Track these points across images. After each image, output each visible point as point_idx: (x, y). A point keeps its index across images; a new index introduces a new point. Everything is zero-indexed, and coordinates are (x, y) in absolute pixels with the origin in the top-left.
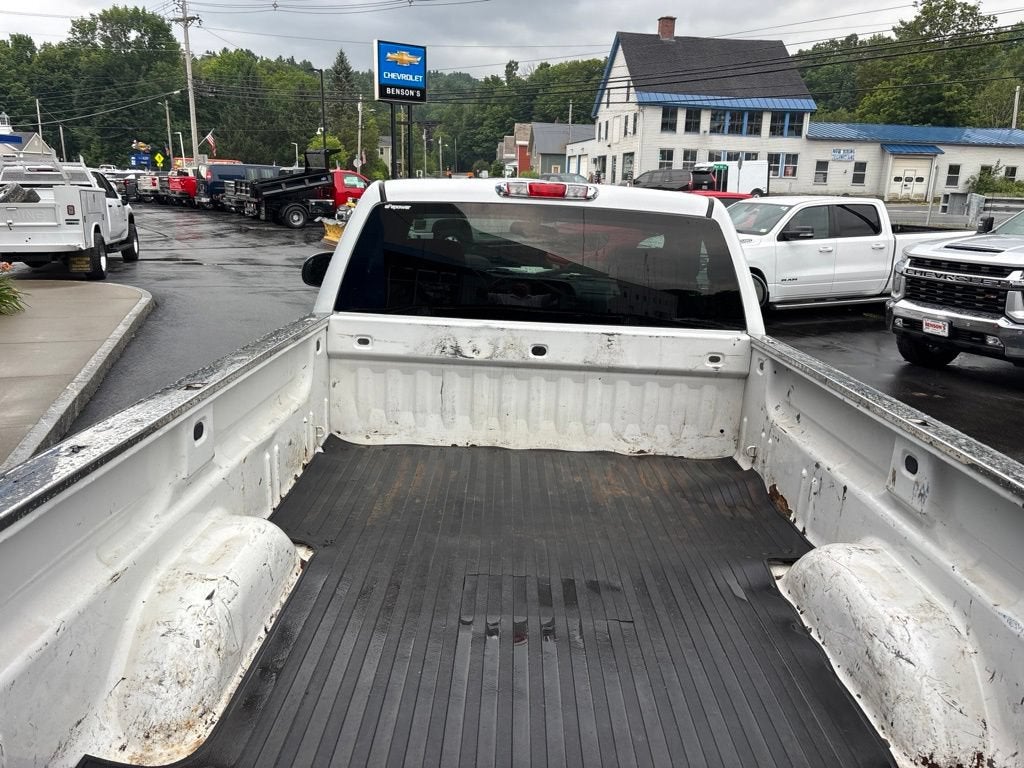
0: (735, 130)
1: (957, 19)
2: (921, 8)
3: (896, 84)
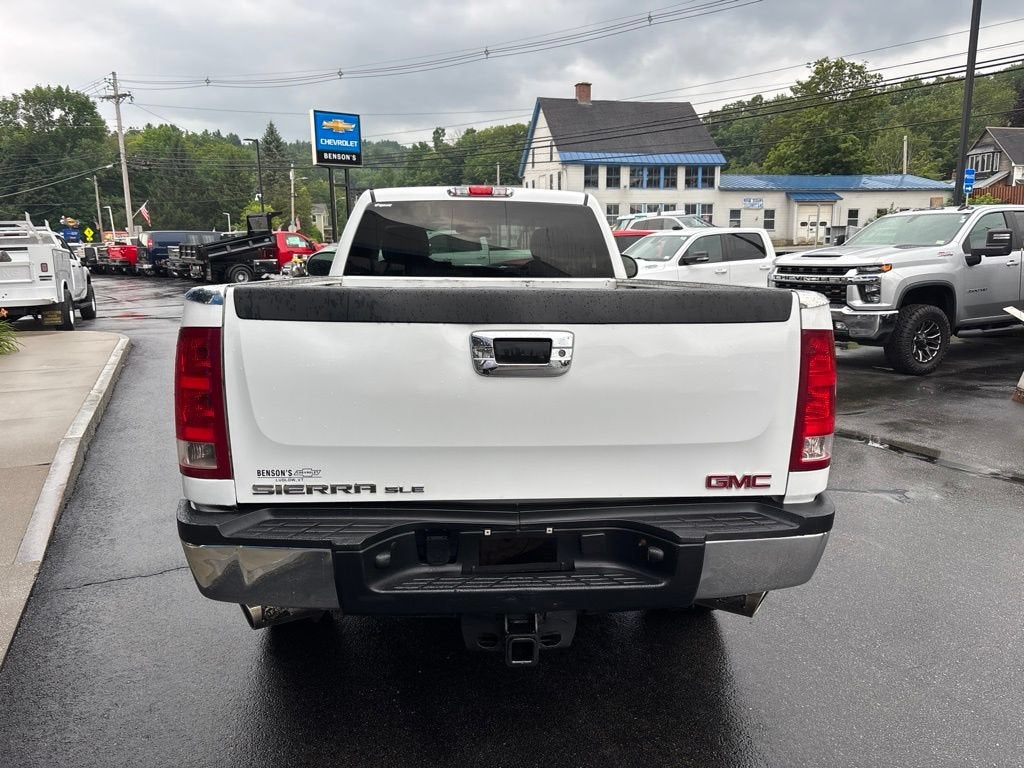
0: (653, 184)
1: (847, 79)
2: (814, 69)
3: (796, 137)
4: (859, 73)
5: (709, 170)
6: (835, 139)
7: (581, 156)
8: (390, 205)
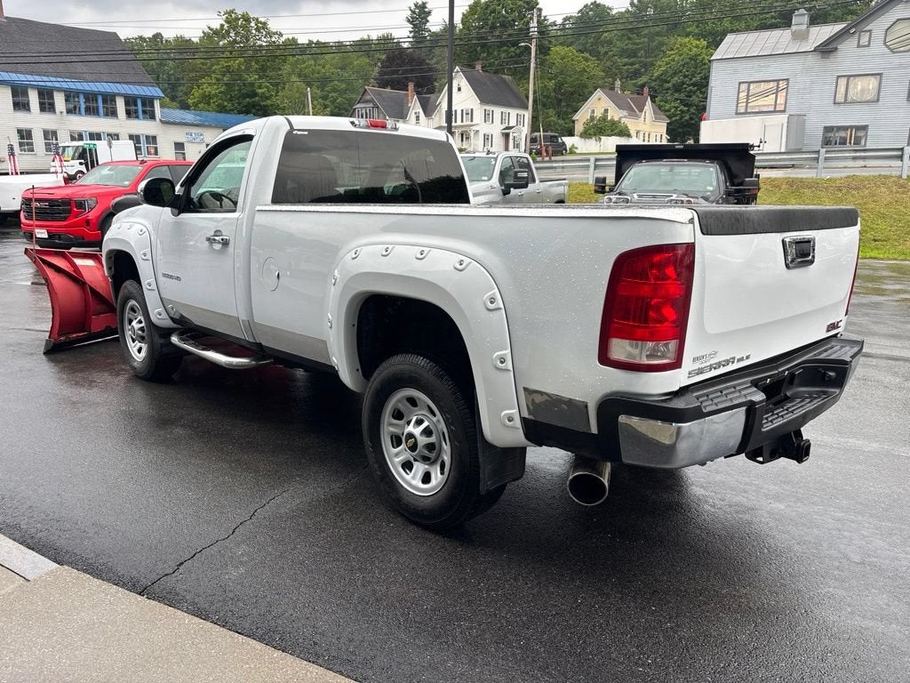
0: (92, 111)
1: (254, 31)
2: (224, 17)
3: (218, 80)
4: (264, 29)
5: (148, 102)
6: (252, 85)
7: (14, 77)
8: (306, 133)
